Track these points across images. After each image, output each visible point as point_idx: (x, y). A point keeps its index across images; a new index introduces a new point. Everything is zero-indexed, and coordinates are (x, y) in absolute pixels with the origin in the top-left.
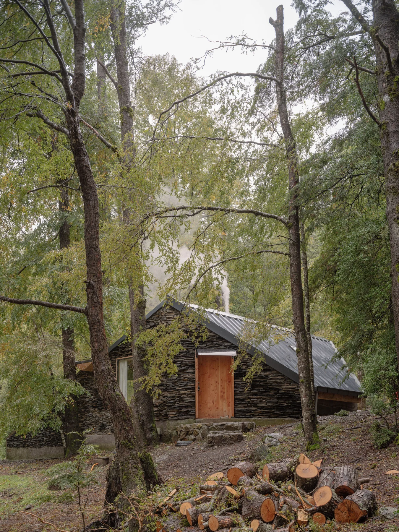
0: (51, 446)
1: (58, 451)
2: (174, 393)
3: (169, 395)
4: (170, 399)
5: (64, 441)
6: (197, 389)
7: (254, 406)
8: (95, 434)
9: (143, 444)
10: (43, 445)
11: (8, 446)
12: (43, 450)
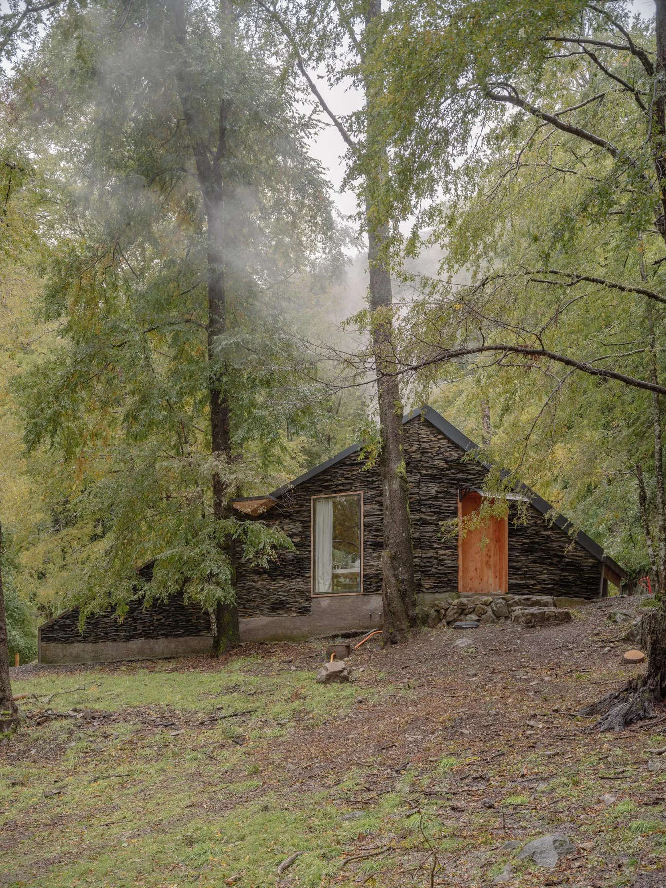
0: (156, 637)
1: (173, 646)
2: (431, 552)
3: (424, 555)
4: (425, 561)
5: (214, 626)
6: (460, 549)
7: (532, 578)
8: (262, 617)
9: (405, 624)
10: (134, 637)
11: (42, 640)
12: (135, 645)
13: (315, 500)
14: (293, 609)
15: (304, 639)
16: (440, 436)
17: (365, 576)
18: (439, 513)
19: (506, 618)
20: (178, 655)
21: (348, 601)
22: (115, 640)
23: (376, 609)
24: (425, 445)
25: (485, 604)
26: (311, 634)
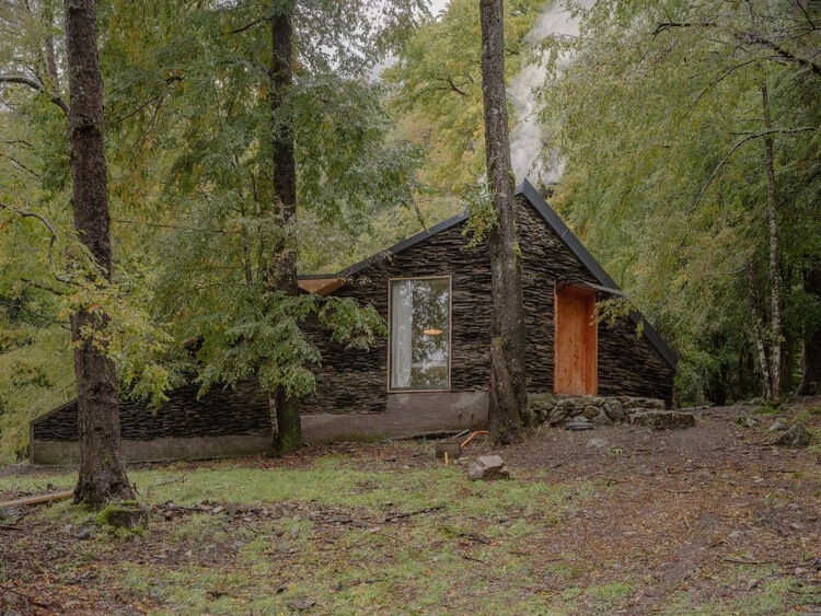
0: (189, 436)
1: (210, 445)
2: (530, 347)
5: (275, 421)
6: (556, 346)
8: (324, 414)
9: (518, 423)
10: (159, 434)
11: (36, 437)
12: (160, 444)
13: (393, 282)
14: (364, 406)
15: (381, 440)
16: (538, 220)
17: (453, 370)
18: (537, 304)
19: (622, 420)
20: (218, 457)
21: (432, 398)
22: (133, 438)
23: (466, 408)
24: (524, 227)
25: (597, 405)
26: (387, 434)
